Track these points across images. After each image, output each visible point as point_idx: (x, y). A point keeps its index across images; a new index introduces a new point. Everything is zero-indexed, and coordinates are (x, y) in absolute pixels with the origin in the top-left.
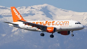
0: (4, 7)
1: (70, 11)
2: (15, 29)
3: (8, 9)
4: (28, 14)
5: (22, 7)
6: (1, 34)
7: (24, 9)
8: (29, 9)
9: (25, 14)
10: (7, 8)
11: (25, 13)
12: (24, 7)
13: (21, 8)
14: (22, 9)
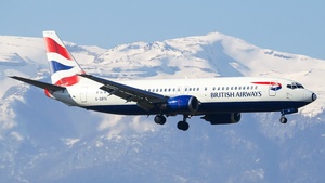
0: (73, 44)
1: (301, 56)
2: (108, 120)
3: (85, 50)
4: (155, 68)
5: (136, 44)
6: (63, 139)
7: (142, 50)
8: (158, 50)
9: (144, 69)
10: (84, 47)
11: (143, 63)
12: (142, 44)
13: (130, 47)
14: (133, 51)
